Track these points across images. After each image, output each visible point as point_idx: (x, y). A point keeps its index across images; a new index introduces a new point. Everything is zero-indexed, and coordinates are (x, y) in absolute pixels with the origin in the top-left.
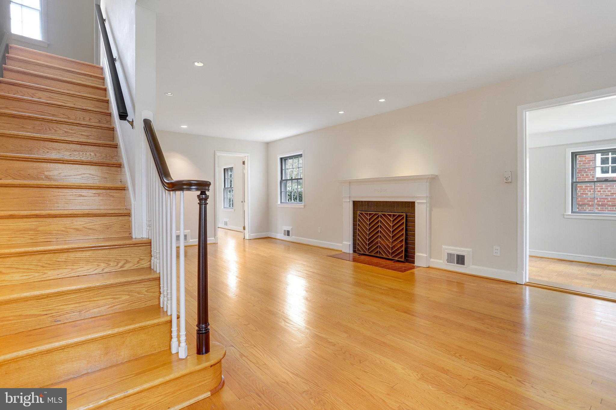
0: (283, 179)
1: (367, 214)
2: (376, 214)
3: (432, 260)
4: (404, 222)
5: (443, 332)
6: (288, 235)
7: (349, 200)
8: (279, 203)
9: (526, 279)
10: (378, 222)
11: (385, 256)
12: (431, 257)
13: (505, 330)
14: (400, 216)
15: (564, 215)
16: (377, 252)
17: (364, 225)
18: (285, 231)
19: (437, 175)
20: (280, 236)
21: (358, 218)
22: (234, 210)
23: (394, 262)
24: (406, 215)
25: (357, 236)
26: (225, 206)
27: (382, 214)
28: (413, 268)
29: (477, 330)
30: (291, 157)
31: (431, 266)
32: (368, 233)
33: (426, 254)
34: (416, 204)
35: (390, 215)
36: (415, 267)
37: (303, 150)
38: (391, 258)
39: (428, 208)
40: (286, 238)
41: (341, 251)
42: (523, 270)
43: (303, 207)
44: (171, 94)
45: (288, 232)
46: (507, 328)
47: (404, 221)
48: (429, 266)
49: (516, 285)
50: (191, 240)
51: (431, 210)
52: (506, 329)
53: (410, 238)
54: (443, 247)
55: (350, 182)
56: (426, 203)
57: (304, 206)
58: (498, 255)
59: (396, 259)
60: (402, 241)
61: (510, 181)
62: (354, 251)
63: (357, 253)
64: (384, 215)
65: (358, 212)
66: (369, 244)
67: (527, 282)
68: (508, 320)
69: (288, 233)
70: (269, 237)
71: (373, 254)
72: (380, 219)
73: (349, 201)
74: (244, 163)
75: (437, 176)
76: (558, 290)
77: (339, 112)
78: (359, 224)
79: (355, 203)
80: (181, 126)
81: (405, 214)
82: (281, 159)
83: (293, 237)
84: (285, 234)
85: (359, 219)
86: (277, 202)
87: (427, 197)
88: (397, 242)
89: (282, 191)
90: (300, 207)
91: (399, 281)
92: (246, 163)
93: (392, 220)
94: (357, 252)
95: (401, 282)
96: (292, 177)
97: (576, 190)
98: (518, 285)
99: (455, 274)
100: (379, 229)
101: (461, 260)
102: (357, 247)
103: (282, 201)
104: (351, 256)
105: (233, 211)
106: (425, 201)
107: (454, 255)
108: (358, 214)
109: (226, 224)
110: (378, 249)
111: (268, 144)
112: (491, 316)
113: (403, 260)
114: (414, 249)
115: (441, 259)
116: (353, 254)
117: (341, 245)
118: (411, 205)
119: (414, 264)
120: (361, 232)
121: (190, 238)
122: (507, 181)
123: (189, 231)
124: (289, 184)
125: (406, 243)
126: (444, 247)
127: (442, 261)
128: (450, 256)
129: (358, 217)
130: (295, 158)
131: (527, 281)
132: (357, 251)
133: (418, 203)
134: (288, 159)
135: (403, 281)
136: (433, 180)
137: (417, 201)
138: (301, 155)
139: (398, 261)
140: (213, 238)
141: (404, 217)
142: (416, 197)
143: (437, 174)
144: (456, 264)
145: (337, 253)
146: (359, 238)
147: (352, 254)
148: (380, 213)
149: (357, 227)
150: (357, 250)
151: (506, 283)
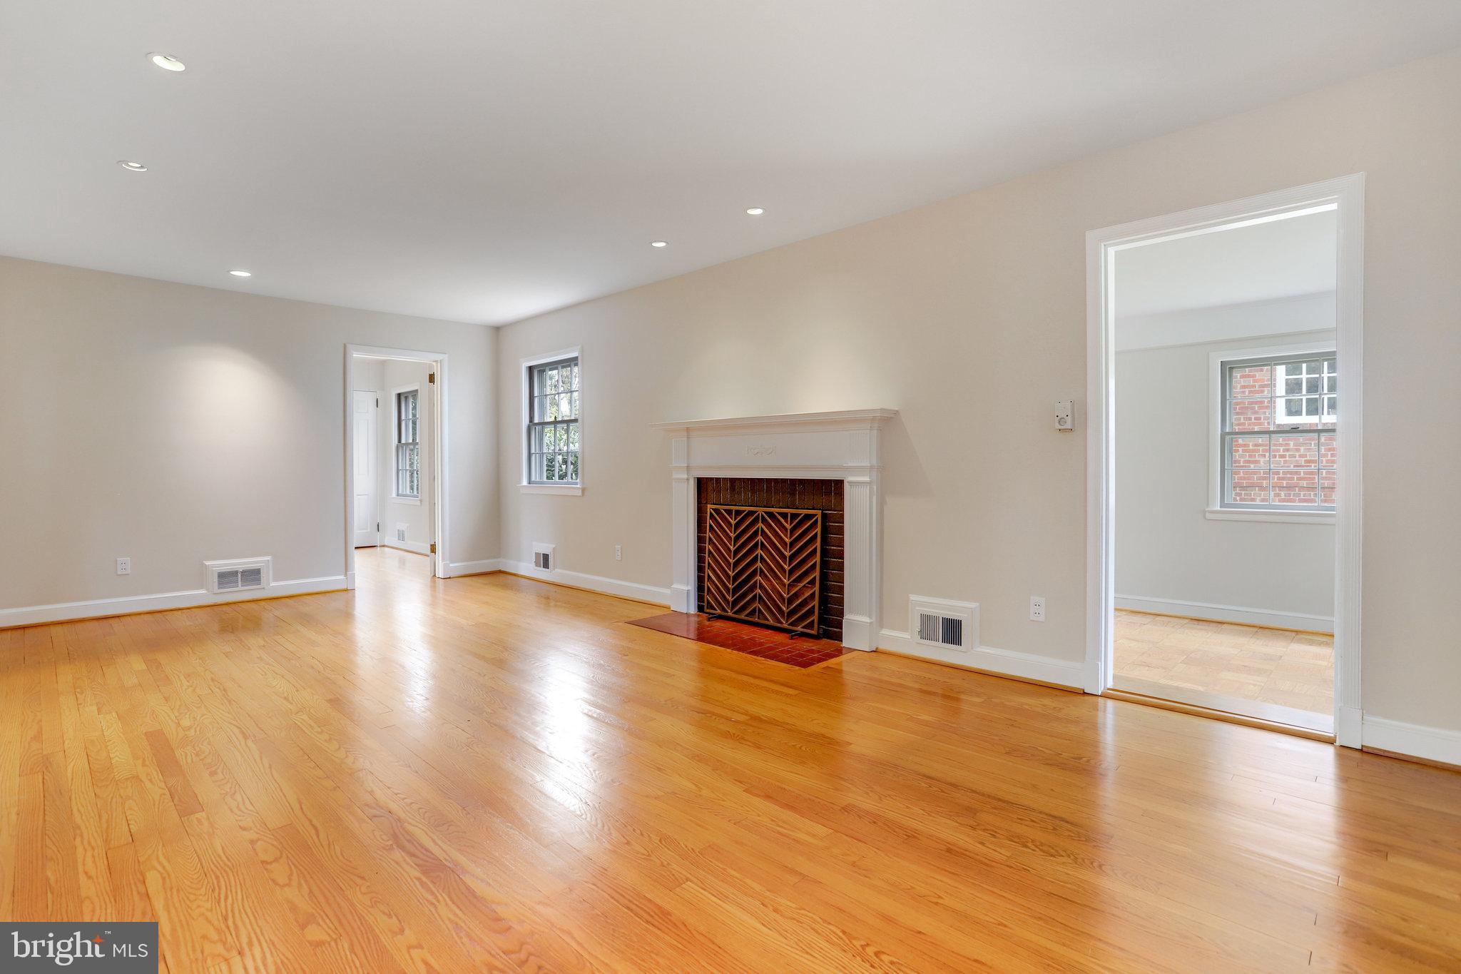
0: (536, 420)
1: (729, 512)
2: (751, 513)
3: (885, 632)
4: (816, 534)
5: (854, 864)
6: (546, 565)
7: (686, 476)
8: (525, 482)
9: (1106, 679)
10: (756, 534)
11: (771, 622)
12: (881, 626)
13: (1026, 847)
14: (808, 517)
15: (1204, 512)
16: (752, 613)
17: (722, 540)
18: (537, 554)
19: (897, 411)
20: (527, 567)
21: (708, 523)
22: (421, 501)
23: (792, 639)
24: (824, 516)
25: (706, 569)
26: (400, 492)
27: (766, 513)
28: (839, 652)
29: (951, 851)
30: (554, 365)
31: (883, 647)
32: (732, 561)
33: (870, 617)
34: (847, 487)
35: (784, 515)
36: (844, 651)
37: (579, 347)
38: (785, 626)
39: (875, 498)
40: (542, 574)
41: (669, 608)
42: (1099, 658)
43: (579, 493)
44: (142, 167)
45: (546, 557)
46: (1033, 841)
47: (819, 530)
48: (877, 648)
49: (1082, 698)
50: (273, 584)
51: (882, 504)
52: (1029, 845)
53: (832, 574)
54: (911, 598)
55: (688, 430)
56: (870, 483)
57: (583, 490)
58: (1042, 618)
59: (799, 629)
60: (812, 582)
61: (1068, 426)
62: (700, 609)
63: (707, 613)
64: (771, 515)
65: (709, 506)
66: (735, 590)
67: (1109, 689)
68: (1041, 812)
69: (545, 561)
70: (500, 572)
71: (742, 616)
72: (760, 525)
73: (688, 479)
74: (432, 378)
75: (896, 413)
76: (1180, 708)
77: (654, 244)
78: (710, 538)
79: (703, 485)
80: (231, 273)
81: (819, 512)
82: (531, 369)
83: (556, 570)
84: (537, 564)
85: (710, 525)
86: (520, 480)
87: (871, 467)
88: (802, 585)
89: (533, 451)
90: (570, 493)
91: (787, 695)
92: (437, 378)
93: (788, 527)
94: (706, 610)
95: (791, 695)
96: (555, 418)
97: (1231, 452)
98: (1087, 698)
99: (938, 668)
100: (759, 551)
101: (952, 631)
102: (707, 597)
103: (533, 479)
104: (694, 620)
105: (418, 503)
106: (867, 479)
107: (936, 618)
108: (708, 510)
109: (401, 536)
110: (756, 604)
111: (497, 331)
112: (999, 800)
113: (814, 632)
114: (841, 602)
115: (904, 629)
116: (698, 615)
117: (667, 591)
118: (832, 489)
119: (842, 641)
120: (717, 561)
121: (271, 577)
122: (1062, 427)
123: (268, 558)
124: (549, 433)
125: (824, 588)
126: (913, 597)
127: (906, 636)
128: (926, 620)
129: (709, 521)
130: (563, 367)
131: (1110, 684)
132: (705, 607)
133: (850, 482)
134: (547, 369)
135: (795, 695)
136: (886, 422)
137: (849, 479)
138: (576, 359)
139: (803, 635)
140: (342, 577)
141: (817, 520)
142: (847, 468)
143: (896, 409)
144: (940, 644)
145: (658, 612)
146: (711, 574)
147: (694, 615)
148: (761, 511)
149: (707, 545)
150: (705, 604)
151: (1057, 692)
